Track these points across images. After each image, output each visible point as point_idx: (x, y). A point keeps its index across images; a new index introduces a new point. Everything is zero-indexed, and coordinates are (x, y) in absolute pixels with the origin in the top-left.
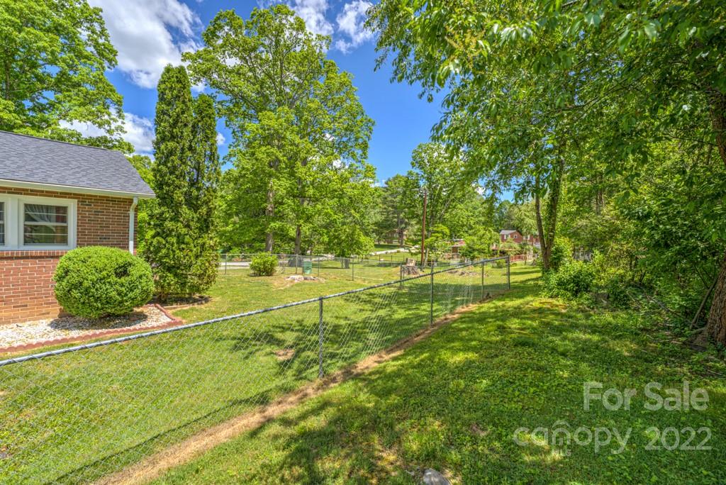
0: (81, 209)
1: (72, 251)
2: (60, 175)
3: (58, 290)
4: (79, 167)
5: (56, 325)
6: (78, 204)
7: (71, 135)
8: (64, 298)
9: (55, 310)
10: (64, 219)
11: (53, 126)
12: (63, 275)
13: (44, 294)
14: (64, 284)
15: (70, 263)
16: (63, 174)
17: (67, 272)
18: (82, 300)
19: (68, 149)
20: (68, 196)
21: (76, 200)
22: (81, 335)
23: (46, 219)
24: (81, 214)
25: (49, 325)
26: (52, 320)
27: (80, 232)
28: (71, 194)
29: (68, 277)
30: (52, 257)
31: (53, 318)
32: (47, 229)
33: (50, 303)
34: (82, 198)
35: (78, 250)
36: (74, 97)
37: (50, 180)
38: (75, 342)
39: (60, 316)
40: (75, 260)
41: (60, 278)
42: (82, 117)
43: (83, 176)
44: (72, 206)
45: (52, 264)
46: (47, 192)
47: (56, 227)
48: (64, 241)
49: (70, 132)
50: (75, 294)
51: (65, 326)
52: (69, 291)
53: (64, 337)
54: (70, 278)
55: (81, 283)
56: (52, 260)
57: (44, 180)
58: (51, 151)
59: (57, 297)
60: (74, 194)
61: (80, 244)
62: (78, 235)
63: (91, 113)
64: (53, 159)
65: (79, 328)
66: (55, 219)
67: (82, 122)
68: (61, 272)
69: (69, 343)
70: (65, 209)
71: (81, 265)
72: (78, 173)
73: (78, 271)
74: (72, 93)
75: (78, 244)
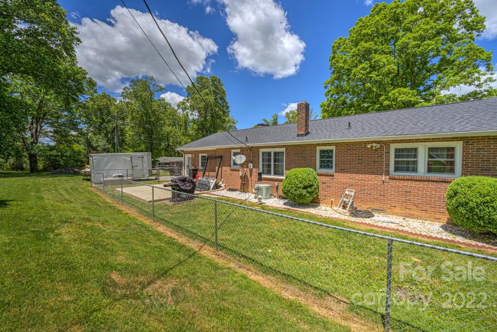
0: (465, 148)
1: (458, 179)
2: (450, 126)
3: (449, 205)
4: (462, 118)
5: (445, 228)
6: (463, 145)
7: (449, 98)
8: (454, 211)
9: (445, 218)
10: (452, 156)
11: (437, 96)
12: (453, 195)
13: (438, 206)
14: (453, 201)
15: (458, 187)
16: (452, 125)
17: (456, 194)
18: (467, 216)
19: (452, 107)
20: (455, 139)
21: (462, 142)
22: (465, 241)
23: (440, 156)
24: (465, 151)
25: (440, 227)
26: (442, 224)
27: (464, 165)
28: (458, 138)
29: (457, 197)
30: (444, 182)
31: (443, 223)
32: (440, 163)
33: (442, 213)
34: (467, 140)
35: (463, 178)
36: (450, 71)
37: (444, 130)
38: (461, 246)
39: (447, 223)
40: (462, 185)
41: (451, 197)
42: (457, 82)
43: (467, 123)
44: (459, 146)
45: (443, 186)
46: (442, 138)
47: (447, 161)
48: (452, 171)
49: (448, 96)
50: (461, 209)
51: (452, 231)
52: (457, 207)
53: (452, 239)
54: (458, 198)
55: (467, 203)
56: (444, 184)
57: (441, 131)
58: (441, 111)
59: (448, 209)
60: (461, 138)
61: (464, 174)
62: (463, 167)
63: (463, 77)
64: (444, 116)
65: (462, 236)
66: (446, 156)
67: (456, 86)
68: (451, 193)
69: (457, 245)
70: (453, 149)
71: (467, 189)
72: (462, 122)
73: (464, 194)
74: (448, 70)
75: (462, 174)
